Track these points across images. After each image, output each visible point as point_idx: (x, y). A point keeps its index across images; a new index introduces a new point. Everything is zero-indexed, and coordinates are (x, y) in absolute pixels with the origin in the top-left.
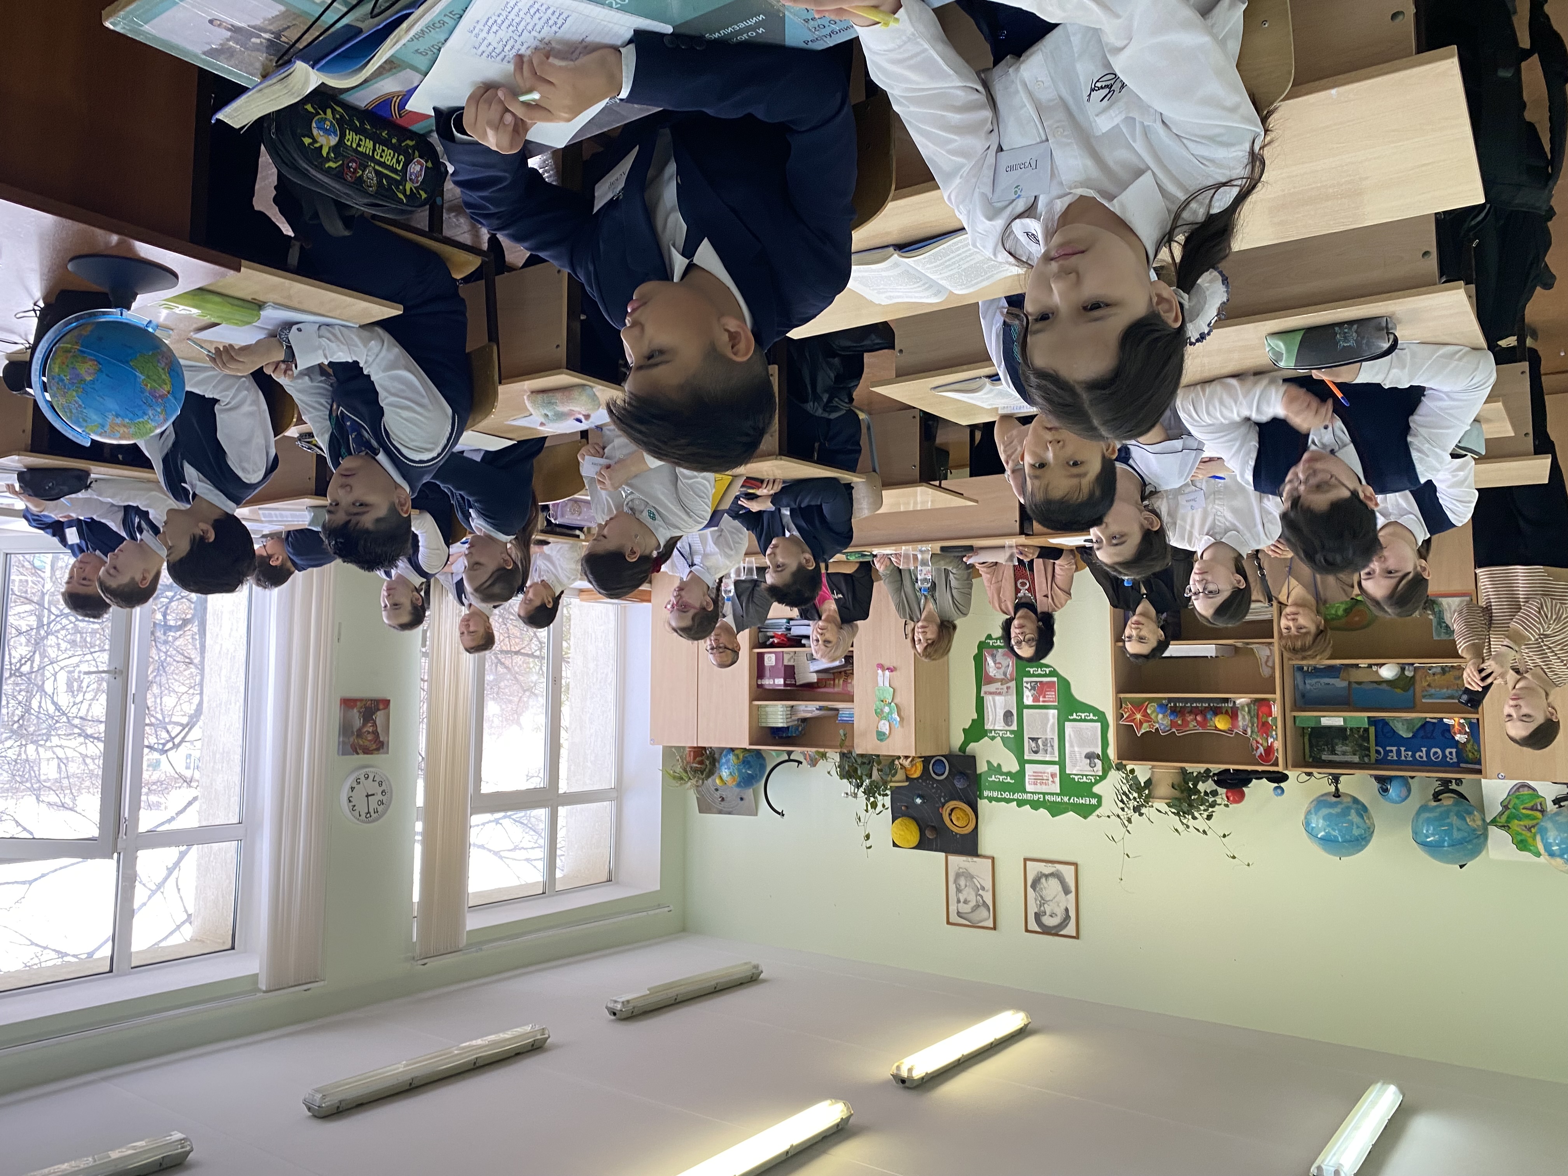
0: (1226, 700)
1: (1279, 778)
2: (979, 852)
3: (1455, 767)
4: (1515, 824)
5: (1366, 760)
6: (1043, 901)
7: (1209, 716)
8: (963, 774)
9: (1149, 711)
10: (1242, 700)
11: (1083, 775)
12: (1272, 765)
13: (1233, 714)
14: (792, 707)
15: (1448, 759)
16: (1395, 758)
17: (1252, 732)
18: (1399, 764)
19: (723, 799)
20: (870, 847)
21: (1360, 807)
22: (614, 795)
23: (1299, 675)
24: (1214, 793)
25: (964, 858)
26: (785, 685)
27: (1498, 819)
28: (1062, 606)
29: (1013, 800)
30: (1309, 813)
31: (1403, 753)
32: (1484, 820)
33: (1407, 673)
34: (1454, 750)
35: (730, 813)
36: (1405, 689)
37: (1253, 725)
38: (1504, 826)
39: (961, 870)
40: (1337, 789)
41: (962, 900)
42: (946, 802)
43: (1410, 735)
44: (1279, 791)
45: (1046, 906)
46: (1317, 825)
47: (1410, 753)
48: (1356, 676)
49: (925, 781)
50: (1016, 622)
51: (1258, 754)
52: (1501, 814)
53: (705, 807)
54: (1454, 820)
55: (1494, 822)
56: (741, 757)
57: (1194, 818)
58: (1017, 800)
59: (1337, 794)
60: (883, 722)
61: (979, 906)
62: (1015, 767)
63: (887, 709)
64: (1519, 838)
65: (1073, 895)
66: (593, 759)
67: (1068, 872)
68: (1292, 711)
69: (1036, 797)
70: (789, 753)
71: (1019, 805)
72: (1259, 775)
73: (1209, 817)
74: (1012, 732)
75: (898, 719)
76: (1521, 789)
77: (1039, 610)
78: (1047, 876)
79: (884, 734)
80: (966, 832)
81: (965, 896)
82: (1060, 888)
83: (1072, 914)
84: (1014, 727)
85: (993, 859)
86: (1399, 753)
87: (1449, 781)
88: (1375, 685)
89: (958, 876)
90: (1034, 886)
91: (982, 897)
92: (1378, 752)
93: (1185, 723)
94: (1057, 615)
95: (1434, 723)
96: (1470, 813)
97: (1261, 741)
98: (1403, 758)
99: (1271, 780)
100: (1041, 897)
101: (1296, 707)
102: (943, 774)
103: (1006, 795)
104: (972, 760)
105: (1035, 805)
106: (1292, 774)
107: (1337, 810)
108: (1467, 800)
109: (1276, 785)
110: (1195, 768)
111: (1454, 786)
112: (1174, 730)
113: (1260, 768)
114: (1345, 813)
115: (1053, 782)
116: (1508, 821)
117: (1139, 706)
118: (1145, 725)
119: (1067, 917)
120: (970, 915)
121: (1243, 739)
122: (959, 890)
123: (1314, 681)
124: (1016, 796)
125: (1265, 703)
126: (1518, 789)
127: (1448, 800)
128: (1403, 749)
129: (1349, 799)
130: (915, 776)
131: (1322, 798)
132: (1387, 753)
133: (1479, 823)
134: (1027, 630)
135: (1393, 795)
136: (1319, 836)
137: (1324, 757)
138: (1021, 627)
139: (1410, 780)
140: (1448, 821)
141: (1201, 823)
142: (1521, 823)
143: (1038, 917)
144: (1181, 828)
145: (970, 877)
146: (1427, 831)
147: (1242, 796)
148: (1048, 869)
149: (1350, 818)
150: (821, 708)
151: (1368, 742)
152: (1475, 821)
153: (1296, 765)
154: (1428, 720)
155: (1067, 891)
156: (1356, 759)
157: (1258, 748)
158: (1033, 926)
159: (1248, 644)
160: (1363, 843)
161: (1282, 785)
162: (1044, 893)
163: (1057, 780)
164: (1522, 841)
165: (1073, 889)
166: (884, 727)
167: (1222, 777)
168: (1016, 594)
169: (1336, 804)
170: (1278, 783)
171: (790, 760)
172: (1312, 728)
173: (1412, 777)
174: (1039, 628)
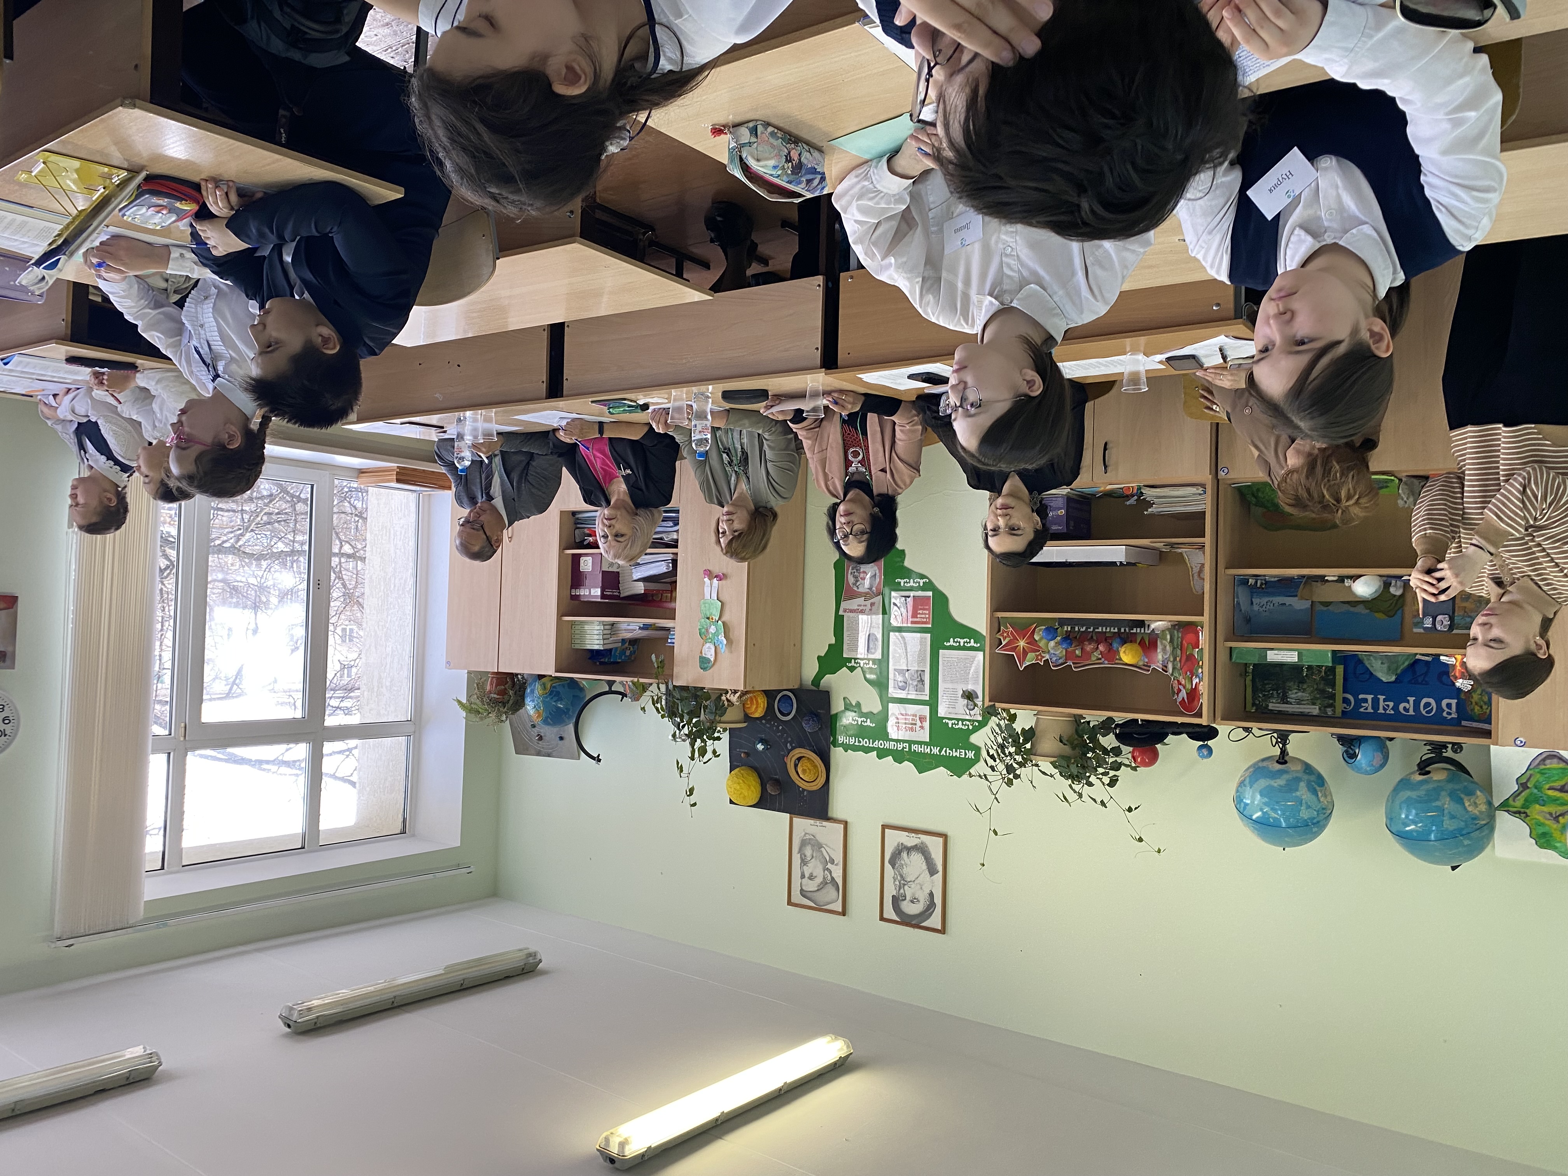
0: (1141, 624)
1: (1204, 734)
2: (830, 814)
3: (1455, 726)
4: (1536, 810)
5: (1329, 712)
6: (903, 882)
7: (1115, 645)
8: (814, 715)
9: (1037, 637)
10: (1158, 624)
11: (958, 720)
12: (1195, 716)
13: (1149, 644)
14: (613, 624)
15: (1445, 714)
16: (1370, 710)
17: (1174, 669)
18: (1376, 719)
19: (541, 738)
20: (694, 805)
21: (1313, 778)
22: (411, 728)
23: (1241, 591)
24: (1117, 752)
25: (812, 822)
26: (603, 596)
27: (1511, 802)
28: (907, 486)
29: (873, 749)
30: (1242, 784)
31: (1381, 703)
32: (1490, 803)
33: (1392, 590)
34: (1454, 702)
35: (549, 756)
36: (1390, 614)
37: (1175, 659)
38: (1519, 813)
39: (808, 837)
40: (1284, 752)
41: (807, 875)
42: (793, 748)
43: (1393, 678)
44: (1205, 751)
45: (906, 887)
46: (1253, 802)
47: (1391, 704)
48: (1323, 593)
49: (768, 721)
50: (842, 508)
51: (1180, 699)
52: (1515, 795)
53: (522, 748)
54: (1446, 803)
55: (1505, 806)
56: (549, 686)
57: (1090, 784)
58: (877, 749)
59: (1283, 759)
60: (708, 645)
61: (827, 883)
62: (877, 708)
63: (713, 629)
64: (1541, 830)
65: (939, 876)
66: (388, 684)
67: (935, 845)
68: (1227, 640)
69: (900, 747)
70: (611, 683)
71: (880, 757)
72: (1177, 729)
73: (1113, 782)
74: (874, 661)
75: (725, 642)
76: (1548, 761)
77: (875, 492)
78: (909, 850)
79: (709, 661)
80: (815, 788)
81: (810, 871)
82: (924, 866)
83: (938, 900)
84: (878, 655)
85: (846, 823)
86: (1375, 702)
87: (1444, 746)
88: (1347, 607)
89: (804, 843)
90: (893, 863)
91: (830, 873)
92: (1346, 701)
93: (1086, 655)
94: (899, 499)
95: (1427, 662)
96: (1470, 793)
97: (1183, 682)
98: (1381, 711)
99: (1193, 736)
100: (901, 876)
101: (1235, 634)
102: (789, 714)
103: (865, 742)
104: (825, 697)
105: (899, 757)
106: (1223, 729)
107: (1280, 782)
108: (1469, 774)
109: (1201, 743)
110: (1094, 717)
111: (1449, 753)
112: (1070, 663)
113: (1180, 720)
114: (1291, 786)
115: (922, 727)
116: (1525, 806)
117: (1023, 629)
118: (1031, 655)
119: (931, 905)
120: (815, 894)
121: (1160, 676)
122: (804, 862)
123: (1265, 600)
124: (876, 744)
125: (1191, 628)
126: (1544, 760)
127: (1439, 774)
128: (1382, 698)
129: (1299, 767)
130: (757, 715)
131: (1260, 764)
132: (1359, 702)
133: (1483, 808)
134: (854, 518)
135: (1363, 762)
136: (1254, 817)
137: (1271, 706)
138: (847, 514)
139: (1388, 743)
140: (1438, 803)
141: (1098, 788)
142: (1545, 809)
143: (896, 901)
144: (1071, 796)
145: (818, 846)
146: (1407, 816)
147: (1154, 757)
148: (911, 840)
149: (1298, 793)
150: (645, 627)
151: (1333, 685)
152: (1476, 806)
153: (1228, 717)
154: (1418, 657)
155: (932, 871)
156: (1315, 710)
157: (1179, 690)
158: (890, 913)
159: (1172, 545)
160: (1315, 830)
161: (1210, 743)
162: (905, 870)
163: (927, 724)
164: (1544, 835)
165: (940, 868)
166: (709, 652)
167: (1127, 730)
168: (847, 469)
169: (1281, 772)
170: (1204, 741)
171: (611, 692)
172: (1255, 665)
173: (1391, 739)
174: (873, 517)
